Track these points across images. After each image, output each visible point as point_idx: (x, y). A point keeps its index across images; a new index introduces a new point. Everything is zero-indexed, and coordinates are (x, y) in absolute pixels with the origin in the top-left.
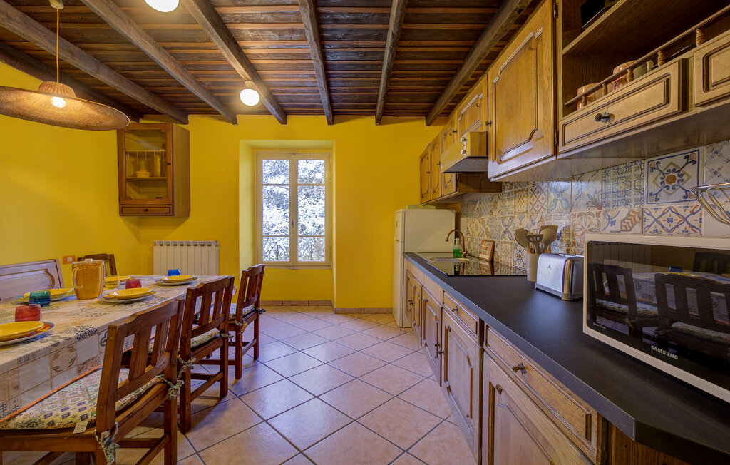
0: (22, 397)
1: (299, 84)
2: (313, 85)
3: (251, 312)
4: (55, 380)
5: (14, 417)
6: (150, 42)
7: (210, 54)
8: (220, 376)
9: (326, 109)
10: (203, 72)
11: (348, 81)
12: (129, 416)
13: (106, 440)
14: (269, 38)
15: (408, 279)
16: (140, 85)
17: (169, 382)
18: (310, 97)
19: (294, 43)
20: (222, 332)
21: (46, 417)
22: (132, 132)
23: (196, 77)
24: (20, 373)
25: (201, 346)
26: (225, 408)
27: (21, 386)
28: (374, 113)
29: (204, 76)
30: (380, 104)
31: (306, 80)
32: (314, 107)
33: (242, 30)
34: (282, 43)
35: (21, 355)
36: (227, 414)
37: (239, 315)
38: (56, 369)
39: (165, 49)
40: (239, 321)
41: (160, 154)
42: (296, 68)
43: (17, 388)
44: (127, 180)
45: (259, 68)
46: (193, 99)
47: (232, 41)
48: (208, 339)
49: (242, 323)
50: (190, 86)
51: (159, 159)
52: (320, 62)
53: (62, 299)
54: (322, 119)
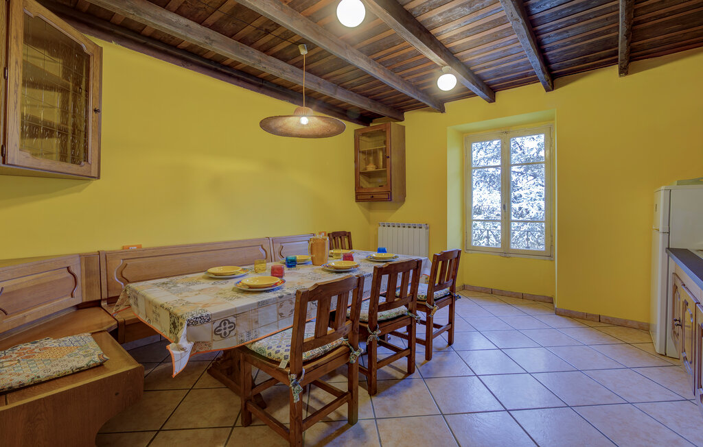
0: (260, 329)
1: (502, 54)
2: (520, 50)
3: (446, 296)
4: (280, 322)
5: (255, 342)
6: (362, 58)
7: (409, 52)
8: (408, 353)
9: (540, 74)
10: (407, 71)
11: (567, 31)
12: (315, 367)
13: (294, 381)
14: (460, 15)
15: (675, 288)
16: (365, 96)
17: (351, 347)
18: (519, 65)
19: (488, 9)
20: (410, 311)
21: (268, 349)
22: (363, 135)
23: (402, 77)
24: (259, 313)
25: (388, 320)
26: (409, 386)
27: (259, 322)
28: (615, 62)
29: (409, 75)
30: (622, 47)
31: (509, 47)
32: (526, 75)
33: (431, 18)
34: (474, 15)
35: (260, 300)
36: (409, 392)
37: (429, 297)
38: (281, 314)
39: (375, 60)
40: (430, 303)
41: (382, 149)
42: (496, 37)
43: (257, 322)
44: (360, 173)
45: (455, 51)
46: (405, 98)
47: (424, 33)
48: (395, 316)
49: (433, 306)
50: (398, 87)
51: (381, 154)
52: (520, 20)
53: (304, 263)
54: (538, 87)
